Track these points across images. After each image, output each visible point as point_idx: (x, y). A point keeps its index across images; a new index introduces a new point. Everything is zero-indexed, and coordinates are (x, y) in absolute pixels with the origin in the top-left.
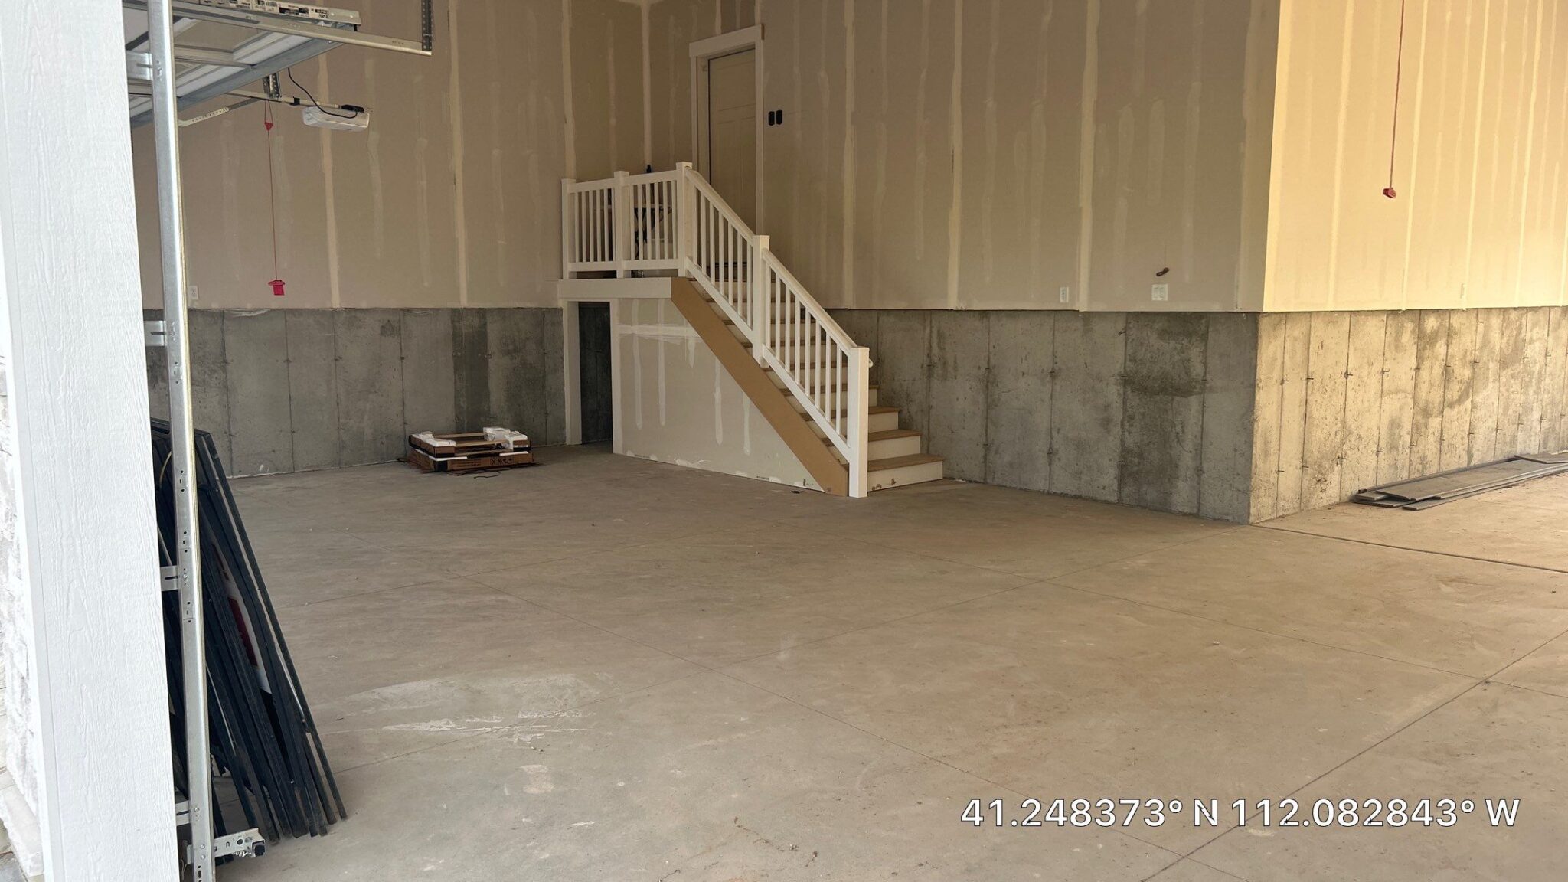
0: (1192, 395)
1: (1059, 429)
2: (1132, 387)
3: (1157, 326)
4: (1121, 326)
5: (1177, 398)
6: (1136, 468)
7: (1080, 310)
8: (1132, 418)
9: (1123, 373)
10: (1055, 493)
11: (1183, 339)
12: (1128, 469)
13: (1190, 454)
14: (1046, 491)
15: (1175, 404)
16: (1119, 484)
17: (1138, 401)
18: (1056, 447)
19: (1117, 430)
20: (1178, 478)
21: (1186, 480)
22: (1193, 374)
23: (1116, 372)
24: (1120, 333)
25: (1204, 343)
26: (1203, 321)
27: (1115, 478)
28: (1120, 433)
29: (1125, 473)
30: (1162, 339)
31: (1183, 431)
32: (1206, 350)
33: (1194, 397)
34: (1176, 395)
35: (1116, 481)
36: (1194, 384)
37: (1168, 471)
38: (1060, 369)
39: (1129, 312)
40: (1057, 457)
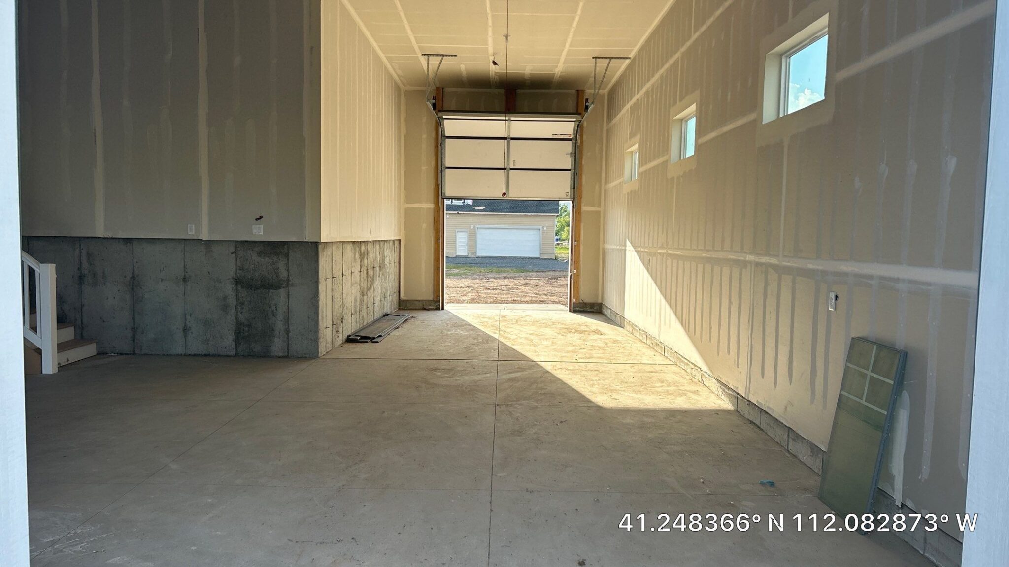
0: (281, 288)
1: (191, 314)
2: (241, 285)
3: (256, 249)
4: (232, 249)
5: (271, 291)
6: (247, 334)
7: (203, 239)
8: (242, 304)
9: (235, 277)
10: (190, 354)
11: (274, 257)
12: (241, 333)
13: (282, 323)
14: (183, 354)
15: (270, 294)
16: (236, 344)
17: (246, 293)
18: (189, 325)
19: (233, 311)
20: (274, 337)
21: (280, 337)
22: (281, 277)
23: (231, 277)
24: (232, 253)
25: (287, 259)
26: (286, 246)
27: (233, 341)
28: (235, 313)
29: (239, 336)
30: (260, 256)
31: (276, 309)
32: (288, 263)
34: (269, 289)
35: (233, 343)
36: (282, 282)
37: (268, 333)
38: (189, 276)
39: (238, 241)
40: (190, 332)
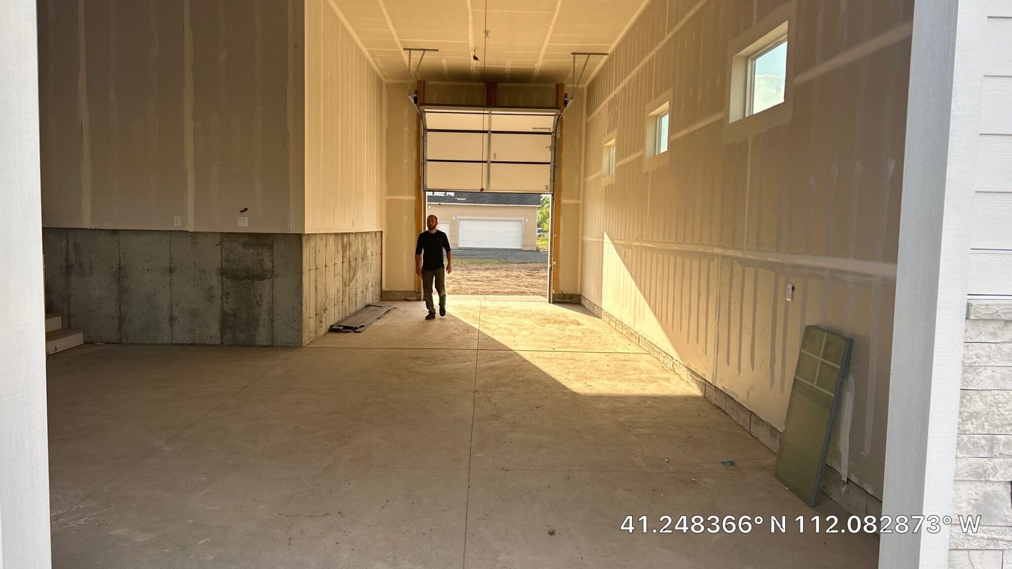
1: (177, 304)
2: (226, 277)
3: (241, 241)
4: (217, 240)
5: (256, 282)
6: (232, 323)
7: (189, 231)
9: (220, 268)
10: (176, 344)
11: (258, 248)
12: (226, 323)
13: (266, 313)
14: (169, 343)
15: (255, 285)
16: (221, 334)
17: (231, 284)
18: (175, 315)
19: (218, 302)
20: (259, 326)
21: (265, 327)
22: (266, 268)
23: (216, 268)
24: (217, 245)
25: (271, 250)
26: (270, 238)
27: (218, 330)
28: (220, 304)
29: (224, 326)
30: (245, 248)
31: (261, 300)
32: (272, 254)
33: (266, 280)
34: (255, 280)
35: (219, 332)
36: (266, 273)
37: (253, 323)
38: (175, 267)
39: (223, 233)
40: (176, 321)
